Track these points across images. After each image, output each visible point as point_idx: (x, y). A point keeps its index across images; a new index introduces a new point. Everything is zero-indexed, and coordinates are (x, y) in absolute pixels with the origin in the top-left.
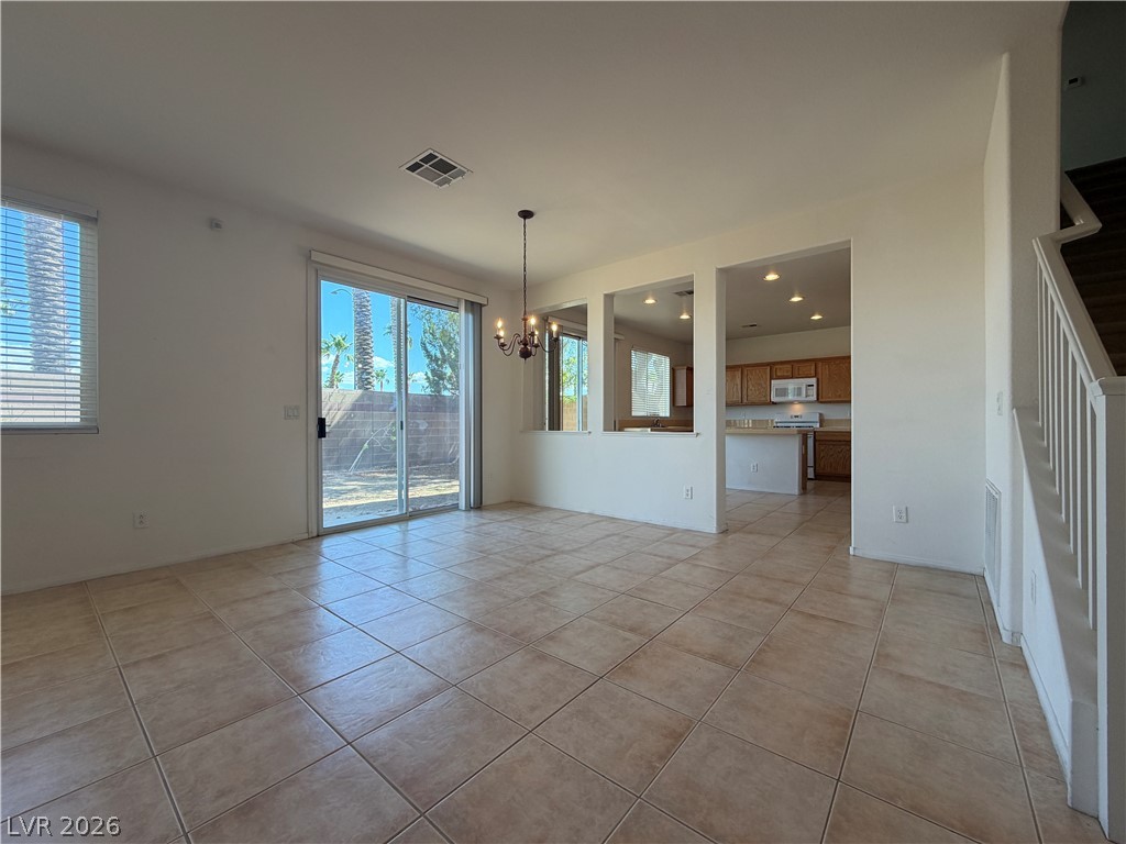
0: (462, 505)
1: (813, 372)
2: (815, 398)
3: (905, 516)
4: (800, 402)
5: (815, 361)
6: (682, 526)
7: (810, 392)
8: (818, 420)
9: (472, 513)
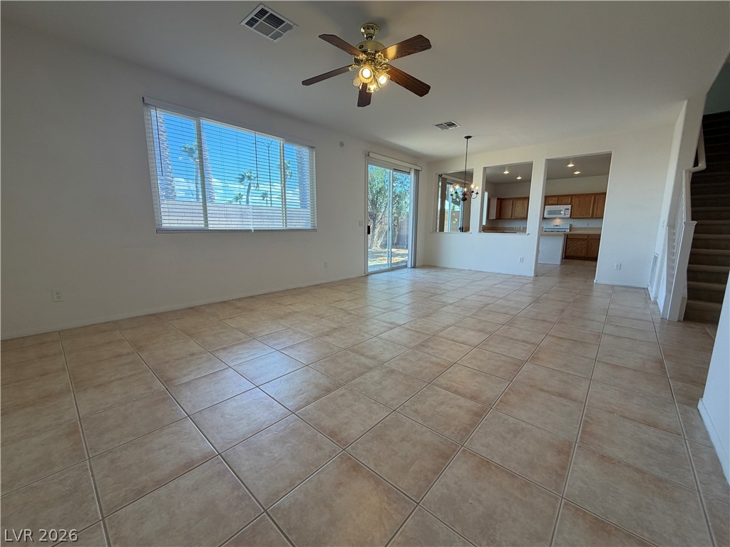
0: (409, 265)
1: (570, 202)
2: (569, 216)
3: (620, 267)
4: (560, 218)
5: (572, 196)
6: (516, 273)
7: (566, 213)
8: (569, 227)
9: (412, 269)
